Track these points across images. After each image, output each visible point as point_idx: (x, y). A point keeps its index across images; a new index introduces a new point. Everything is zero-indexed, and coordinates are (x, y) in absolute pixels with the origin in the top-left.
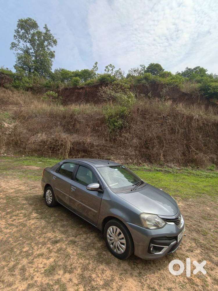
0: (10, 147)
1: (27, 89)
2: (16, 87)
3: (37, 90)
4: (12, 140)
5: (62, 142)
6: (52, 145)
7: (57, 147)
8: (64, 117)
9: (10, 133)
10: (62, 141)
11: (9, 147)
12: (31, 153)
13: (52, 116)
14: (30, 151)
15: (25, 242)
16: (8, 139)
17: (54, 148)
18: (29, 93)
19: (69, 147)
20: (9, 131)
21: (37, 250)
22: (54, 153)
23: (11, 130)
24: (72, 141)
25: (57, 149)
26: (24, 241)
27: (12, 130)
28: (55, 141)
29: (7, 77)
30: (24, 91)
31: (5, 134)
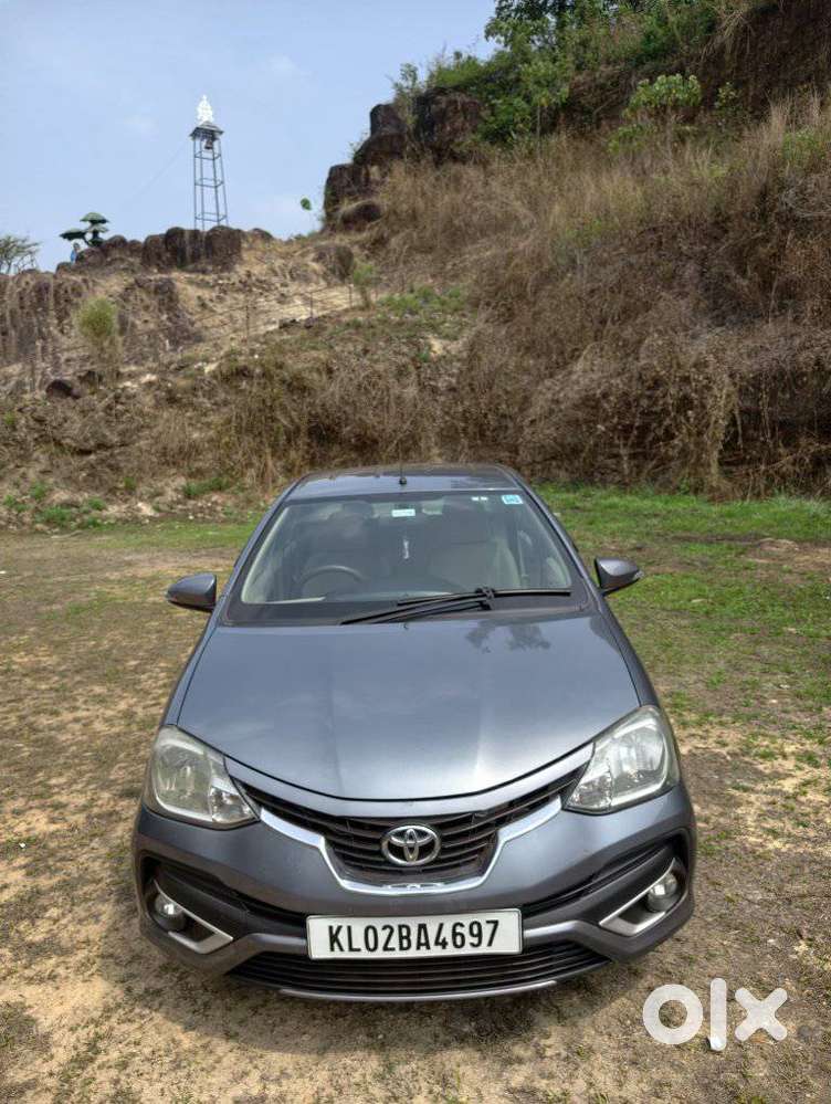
0: (459, 448)
1: (549, 122)
2: (499, 136)
3: (596, 106)
4: (465, 416)
5: (687, 389)
6: (634, 416)
7: (660, 425)
8: (721, 223)
9: (454, 381)
10: (686, 380)
11: (455, 451)
12: (543, 469)
13: (655, 236)
14: (538, 459)
16: (447, 413)
17: (644, 429)
18: (560, 140)
19: (719, 416)
20: (449, 375)
22: (645, 456)
23: (456, 367)
24: (747, 366)
25: (660, 432)
27: (459, 365)
28: (649, 388)
29: (460, 98)
30: (535, 142)
31: (434, 390)
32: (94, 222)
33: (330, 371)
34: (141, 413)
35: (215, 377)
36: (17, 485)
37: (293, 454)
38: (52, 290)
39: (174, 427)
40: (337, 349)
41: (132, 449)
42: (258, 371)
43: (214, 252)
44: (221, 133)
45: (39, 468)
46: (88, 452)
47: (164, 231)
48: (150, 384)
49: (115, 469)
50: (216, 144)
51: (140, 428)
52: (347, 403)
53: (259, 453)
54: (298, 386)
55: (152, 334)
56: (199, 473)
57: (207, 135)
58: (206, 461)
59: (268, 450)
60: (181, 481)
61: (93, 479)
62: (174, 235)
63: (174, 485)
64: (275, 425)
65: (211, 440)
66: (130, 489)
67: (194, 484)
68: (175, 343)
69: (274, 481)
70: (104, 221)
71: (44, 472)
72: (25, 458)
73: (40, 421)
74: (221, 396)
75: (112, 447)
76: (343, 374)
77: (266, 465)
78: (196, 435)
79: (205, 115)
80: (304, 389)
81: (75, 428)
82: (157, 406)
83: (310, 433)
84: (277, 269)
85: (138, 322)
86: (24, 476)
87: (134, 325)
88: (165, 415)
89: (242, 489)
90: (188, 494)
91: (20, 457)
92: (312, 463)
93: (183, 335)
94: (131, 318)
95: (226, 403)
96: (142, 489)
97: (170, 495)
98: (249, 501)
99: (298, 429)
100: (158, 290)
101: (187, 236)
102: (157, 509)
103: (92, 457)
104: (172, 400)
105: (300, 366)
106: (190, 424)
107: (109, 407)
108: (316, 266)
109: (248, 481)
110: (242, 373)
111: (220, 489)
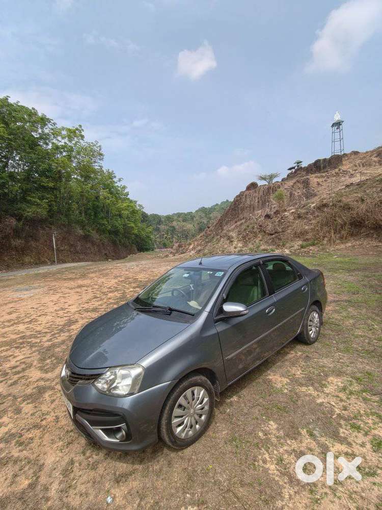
32: (298, 163)
33: (363, 200)
34: (289, 222)
35: (314, 208)
36: (253, 244)
37: (343, 232)
38: (272, 188)
39: (299, 225)
40: (368, 191)
41: (285, 233)
42: (331, 204)
43: (331, 164)
44: (343, 122)
45: (259, 239)
46: (272, 235)
47: (314, 162)
48: (293, 212)
49: (280, 239)
50: (341, 126)
51: (288, 227)
52: (368, 212)
53: (329, 232)
54: (347, 208)
55: (299, 196)
56: (307, 240)
57: (338, 124)
58: (309, 236)
59: (333, 231)
60: (300, 243)
61: (273, 242)
62: (318, 161)
63: (298, 244)
64: (335, 223)
65: (312, 229)
66: (284, 245)
67: (305, 243)
68: (307, 198)
69: (334, 242)
70: (301, 162)
71: (261, 240)
72: (256, 237)
73: (261, 226)
74: (317, 214)
75: (279, 232)
76: (368, 201)
77: (331, 236)
78: (307, 227)
79: (337, 118)
80: (349, 208)
81: (270, 227)
82: (295, 219)
83: (351, 224)
84: (357, 164)
85: (296, 193)
86: (255, 242)
87: (294, 194)
88: (297, 222)
89: (322, 245)
90: (302, 247)
91: (254, 236)
92: (352, 235)
93: (309, 195)
94: (294, 192)
95: (318, 216)
96: (288, 245)
97: (296, 247)
98: (323, 249)
99: (345, 224)
100: (303, 182)
101: (321, 161)
102: (291, 252)
103: (274, 236)
104: (299, 217)
105: (348, 200)
106: (305, 224)
107: (279, 221)
108: (376, 159)
109: (325, 242)
110: (325, 205)
111: (313, 245)
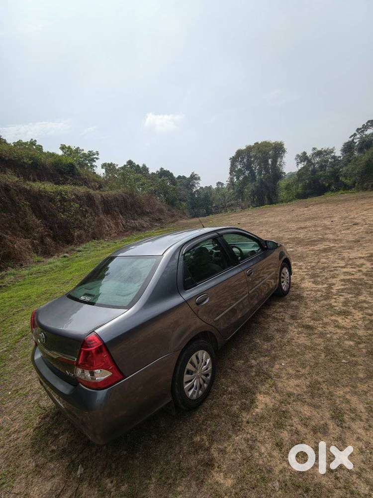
15: (341, 352)
21: (337, 333)
26: (342, 354)
